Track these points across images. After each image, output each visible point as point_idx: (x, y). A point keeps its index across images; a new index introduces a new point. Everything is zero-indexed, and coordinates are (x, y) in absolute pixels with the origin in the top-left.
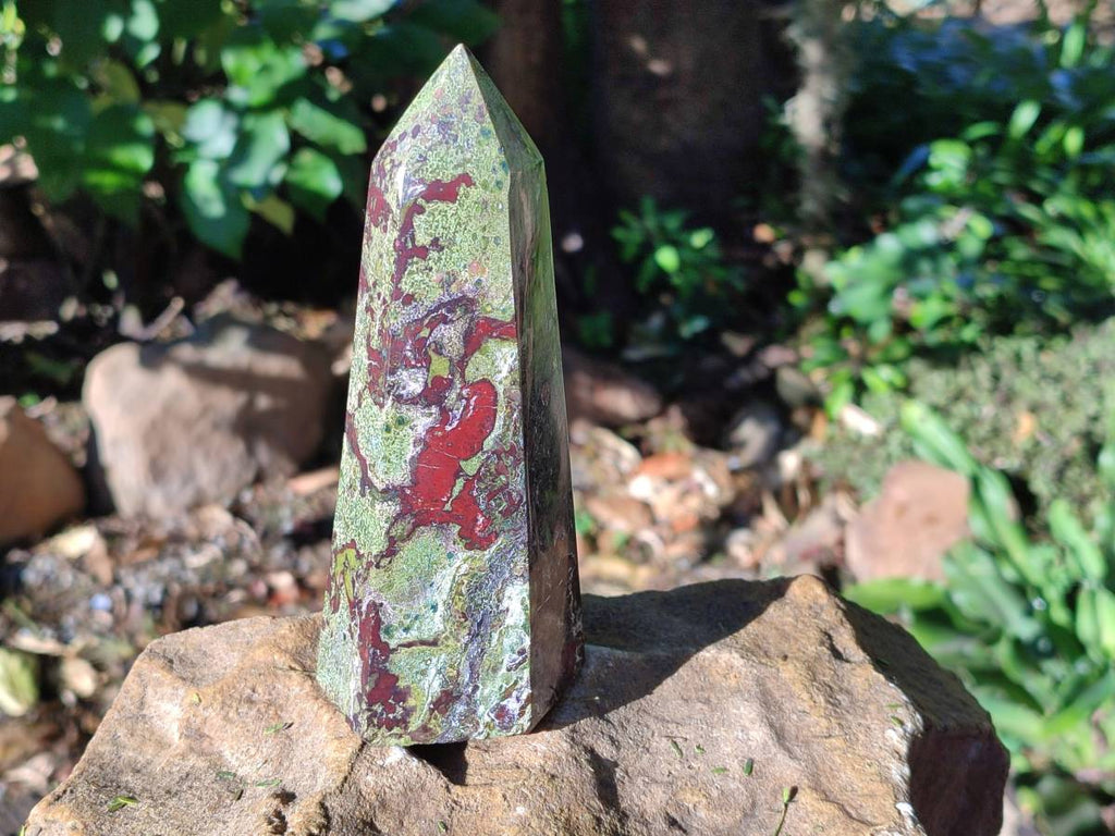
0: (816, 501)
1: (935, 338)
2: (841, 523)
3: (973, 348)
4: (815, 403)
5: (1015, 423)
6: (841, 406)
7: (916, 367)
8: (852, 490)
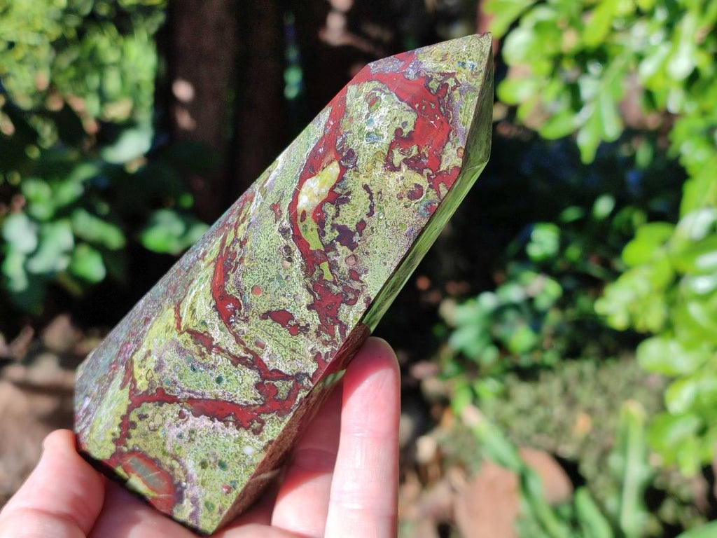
0: (442, 474)
1: (525, 361)
2: (453, 490)
3: (549, 368)
4: (445, 402)
5: (574, 422)
6: (462, 404)
7: (511, 380)
8: (463, 466)
